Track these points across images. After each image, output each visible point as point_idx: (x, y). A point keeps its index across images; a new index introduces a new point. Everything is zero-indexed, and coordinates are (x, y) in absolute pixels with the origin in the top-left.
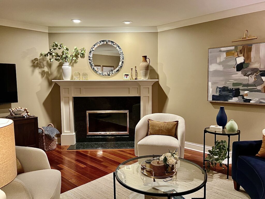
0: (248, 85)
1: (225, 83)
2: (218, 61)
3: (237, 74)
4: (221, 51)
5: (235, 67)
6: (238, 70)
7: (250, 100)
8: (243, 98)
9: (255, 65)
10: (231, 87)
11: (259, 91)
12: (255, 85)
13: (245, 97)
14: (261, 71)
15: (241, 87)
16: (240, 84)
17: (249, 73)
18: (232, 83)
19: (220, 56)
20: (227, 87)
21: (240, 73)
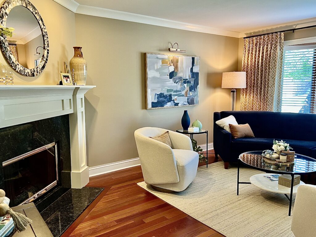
0: (176, 91)
1: (162, 90)
2: (156, 68)
3: (169, 81)
4: (157, 58)
5: (169, 75)
6: (171, 78)
7: (178, 103)
8: (174, 102)
9: (180, 75)
10: (166, 93)
11: (183, 96)
12: (180, 91)
14: (184, 79)
15: (172, 93)
16: (171, 90)
17: (177, 81)
18: (167, 89)
19: (157, 63)
20: (163, 94)
21: (172, 80)
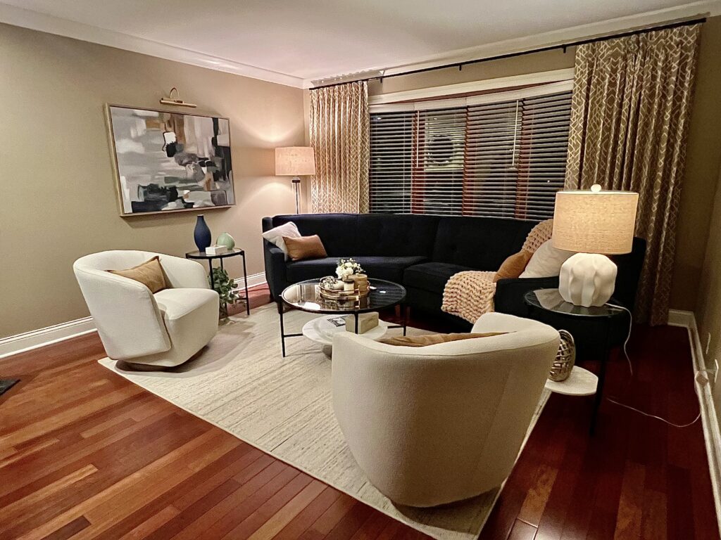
0: (186, 181)
1: (153, 178)
2: (133, 134)
3: (168, 161)
4: (135, 115)
5: (165, 149)
6: (170, 155)
7: (193, 204)
8: (183, 202)
9: (191, 150)
10: (162, 184)
11: (201, 189)
12: (196, 181)
13: (185, 200)
14: (200, 159)
15: (177, 185)
16: (175, 179)
17: (185, 161)
18: (163, 177)
19: (135, 125)
20: (156, 186)
21: (172, 159)
